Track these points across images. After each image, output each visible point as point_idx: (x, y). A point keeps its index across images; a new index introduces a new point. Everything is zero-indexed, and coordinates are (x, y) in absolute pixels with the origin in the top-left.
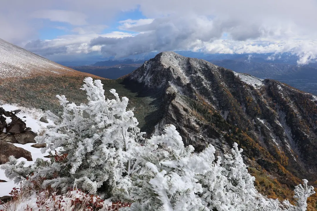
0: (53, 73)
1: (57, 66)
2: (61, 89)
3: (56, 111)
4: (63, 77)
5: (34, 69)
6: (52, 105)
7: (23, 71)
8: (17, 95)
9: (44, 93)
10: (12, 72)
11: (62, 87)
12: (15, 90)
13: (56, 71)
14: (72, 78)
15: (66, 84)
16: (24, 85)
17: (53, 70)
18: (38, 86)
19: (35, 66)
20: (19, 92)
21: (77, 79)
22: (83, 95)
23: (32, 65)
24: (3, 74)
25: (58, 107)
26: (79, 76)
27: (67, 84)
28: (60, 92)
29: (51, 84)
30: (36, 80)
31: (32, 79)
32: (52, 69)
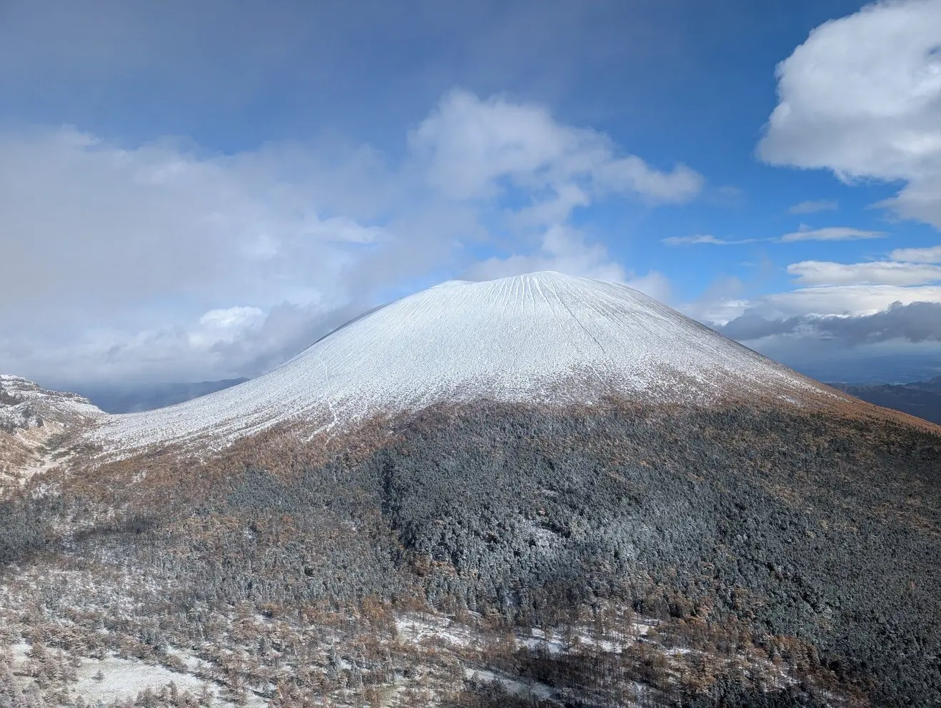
0: (782, 400)
1: (796, 382)
2: (803, 456)
3: (780, 522)
4: (812, 415)
5: (730, 386)
6: (769, 500)
7: (701, 390)
8: (679, 454)
9: (751, 459)
10: (676, 390)
11: (806, 450)
12: (676, 440)
13: (792, 398)
14: (845, 422)
15: (820, 440)
16: (700, 427)
17: (785, 393)
18: (737, 437)
19: (736, 377)
20: (686, 447)
21: (861, 430)
22: (878, 486)
23: (726, 373)
24: (655, 394)
25: (787, 509)
26: (867, 419)
27: (824, 442)
28: (800, 465)
29: (772, 435)
30: (734, 418)
31: (724, 414)
32: (781, 388)
